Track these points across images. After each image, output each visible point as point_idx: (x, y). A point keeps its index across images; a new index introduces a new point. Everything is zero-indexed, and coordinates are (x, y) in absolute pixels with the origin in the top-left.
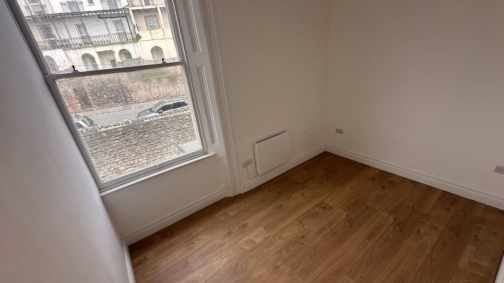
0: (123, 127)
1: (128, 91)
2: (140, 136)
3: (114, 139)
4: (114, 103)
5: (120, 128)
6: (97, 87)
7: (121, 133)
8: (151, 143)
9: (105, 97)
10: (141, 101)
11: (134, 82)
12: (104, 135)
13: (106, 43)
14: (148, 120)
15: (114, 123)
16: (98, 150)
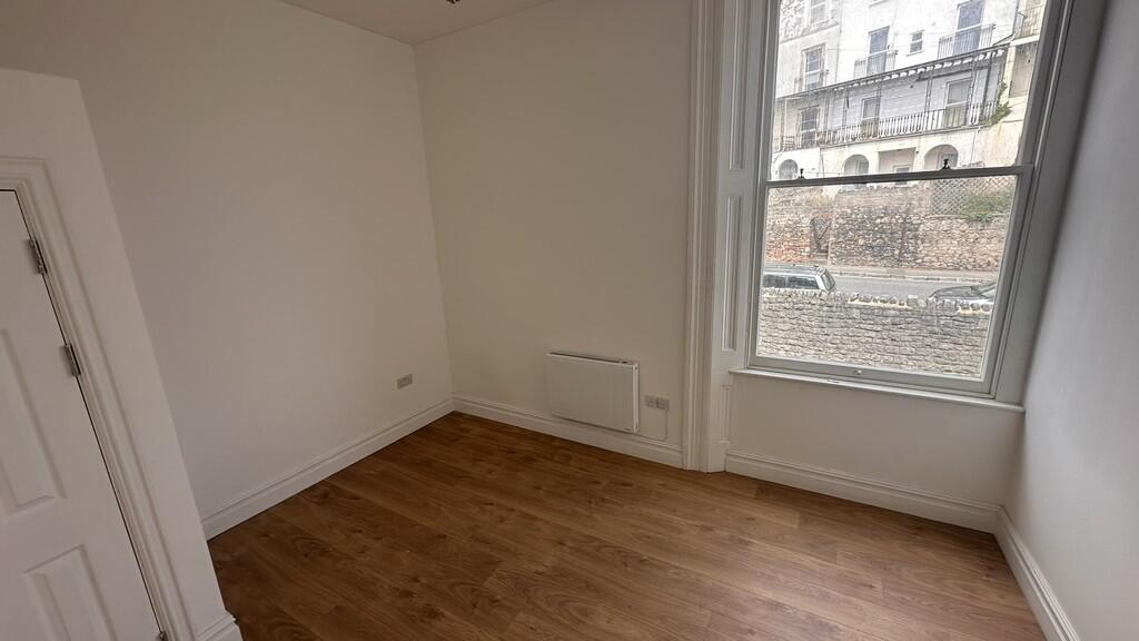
0: (900, 310)
1: (916, 237)
2: (928, 341)
3: (869, 327)
4: (869, 258)
5: (894, 309)
6: (856, 220)
7: (889, 320)
8: (947, 367)
9: (861, 242)
10: (937, 265)
11: (941, 219)
12: (855, 313)
13: (908, 132)
14: (969, 312)
15: (885, 297)
16: (829, 338)
